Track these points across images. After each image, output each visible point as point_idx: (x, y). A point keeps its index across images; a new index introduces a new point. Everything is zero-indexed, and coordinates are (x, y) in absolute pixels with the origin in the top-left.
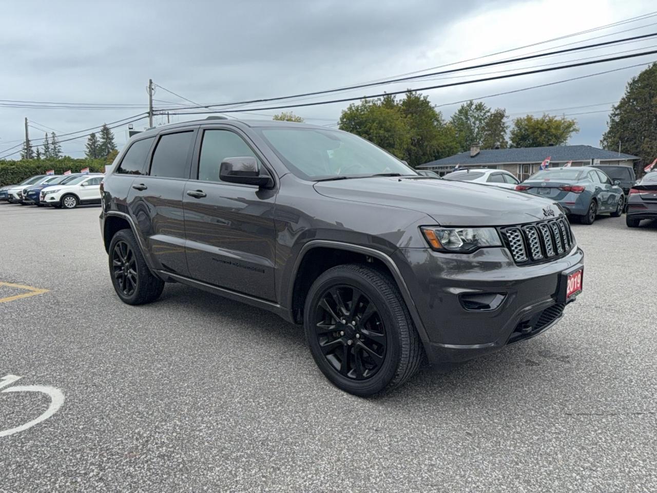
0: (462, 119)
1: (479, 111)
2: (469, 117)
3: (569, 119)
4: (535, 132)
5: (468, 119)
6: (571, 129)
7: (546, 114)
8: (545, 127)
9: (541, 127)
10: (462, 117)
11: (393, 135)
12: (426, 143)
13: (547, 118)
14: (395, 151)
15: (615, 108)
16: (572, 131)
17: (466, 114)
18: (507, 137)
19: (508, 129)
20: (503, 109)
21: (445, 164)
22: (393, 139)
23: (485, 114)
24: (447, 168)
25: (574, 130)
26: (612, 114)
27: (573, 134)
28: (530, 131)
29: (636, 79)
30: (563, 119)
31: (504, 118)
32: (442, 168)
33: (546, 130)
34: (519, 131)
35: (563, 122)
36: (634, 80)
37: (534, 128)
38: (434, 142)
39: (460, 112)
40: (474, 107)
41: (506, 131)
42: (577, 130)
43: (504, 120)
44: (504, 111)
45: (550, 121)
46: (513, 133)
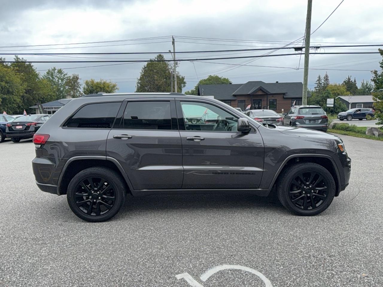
0: (49, 78)
1: (60, 74)
2: (54, 77)
3: (113, 83)
4: (97, 89)
5: (53, 78)
6: (115, 88)
7: (102, 79)
8: (102, 86)
9: (100, 86)
10: (50, 77)
11: (11, 86)
12: (35, 92)
13: (103, 81)
14: (15, 97)
15: (138, 80)
16: (116, 89)
17: (52, 75)
18: (81, 90)
19: (82, 86)
20: (77, 74)
21: (51, 106)
22: (12, 89)
23: (64, 76)
24: (52, 108)
25: (117, 89)
26: (138, 82)
27: (116, 90)
28: (94, 88)
29: (146, 66)
30: (110, 82)
31: (79, 79)
32: (49, 108)
33: (103, 88)
34: (87, 88)
35: (110, 84)
36: (145, 67)
37: (97, 87)
38: (41, 92)
39: (48, 73)
40: (56, 71)
41: (80, 87)
42: (118, 89)
43: (79, 81)
44: (78, 75)
45: (104, 83)
46: (84, 89)
